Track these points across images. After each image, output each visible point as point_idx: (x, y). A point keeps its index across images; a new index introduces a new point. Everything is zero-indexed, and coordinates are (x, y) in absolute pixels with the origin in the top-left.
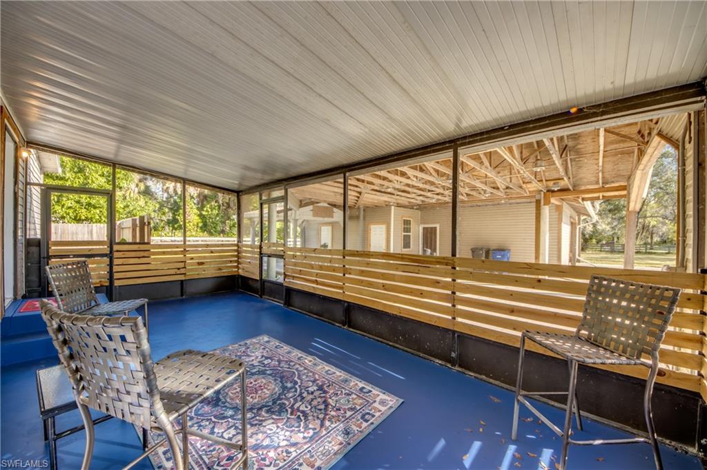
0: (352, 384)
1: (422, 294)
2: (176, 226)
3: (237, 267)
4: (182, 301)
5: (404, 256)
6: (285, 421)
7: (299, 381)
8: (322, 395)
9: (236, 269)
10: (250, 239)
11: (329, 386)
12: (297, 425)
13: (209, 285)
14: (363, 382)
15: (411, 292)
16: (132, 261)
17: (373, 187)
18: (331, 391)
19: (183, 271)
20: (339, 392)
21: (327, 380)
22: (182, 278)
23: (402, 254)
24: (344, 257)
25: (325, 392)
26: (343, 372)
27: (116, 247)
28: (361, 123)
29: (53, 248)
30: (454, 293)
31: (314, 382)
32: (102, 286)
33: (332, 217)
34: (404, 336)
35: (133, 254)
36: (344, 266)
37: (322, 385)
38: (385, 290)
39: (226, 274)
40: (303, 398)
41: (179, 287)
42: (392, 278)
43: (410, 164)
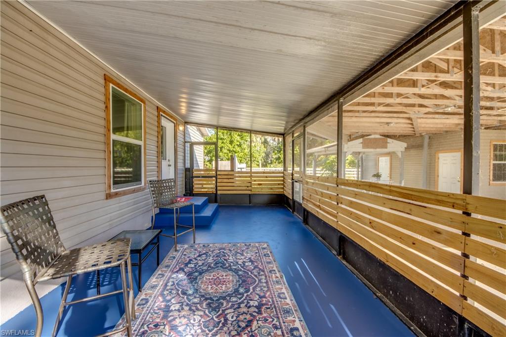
0: (291, 318)
1: (414, 244)
2: (280, 161)
3: (283, 188)
4: (249, 207)
5: (392, 188)
6: (208, 319)
7: (251, 290)
8: (255, 314)
9: (283, 190)
10: (312, 169)
11: (269, 308)
12: (211, 328)
13: (265, 199)
14: (304, 323)
15: (401, 237)
16: (225, 181)
17: (427, 110)
18: (265, 315)
19: (250, 188)
20: (270, 320)
21: (273, 301)
22: (249, 192)
23: (390, 186)
24: (338, 186)
25: (260, 313)
26: (294, 301)
27: (218, 173)
28: (310, 39)
29: (195, 172)
30: (466, 256)
31: (261, 297)
32: (213, 193)
33: (386, 148)
34: (395, 292)
35: (226, 177)
36: (338, 195)
37: (263, 305)
38: (373, 227)
39: (276, 193)
40: (239, 307)
41: (248, 198)
42: (378, 214)
43: (410, 65)
